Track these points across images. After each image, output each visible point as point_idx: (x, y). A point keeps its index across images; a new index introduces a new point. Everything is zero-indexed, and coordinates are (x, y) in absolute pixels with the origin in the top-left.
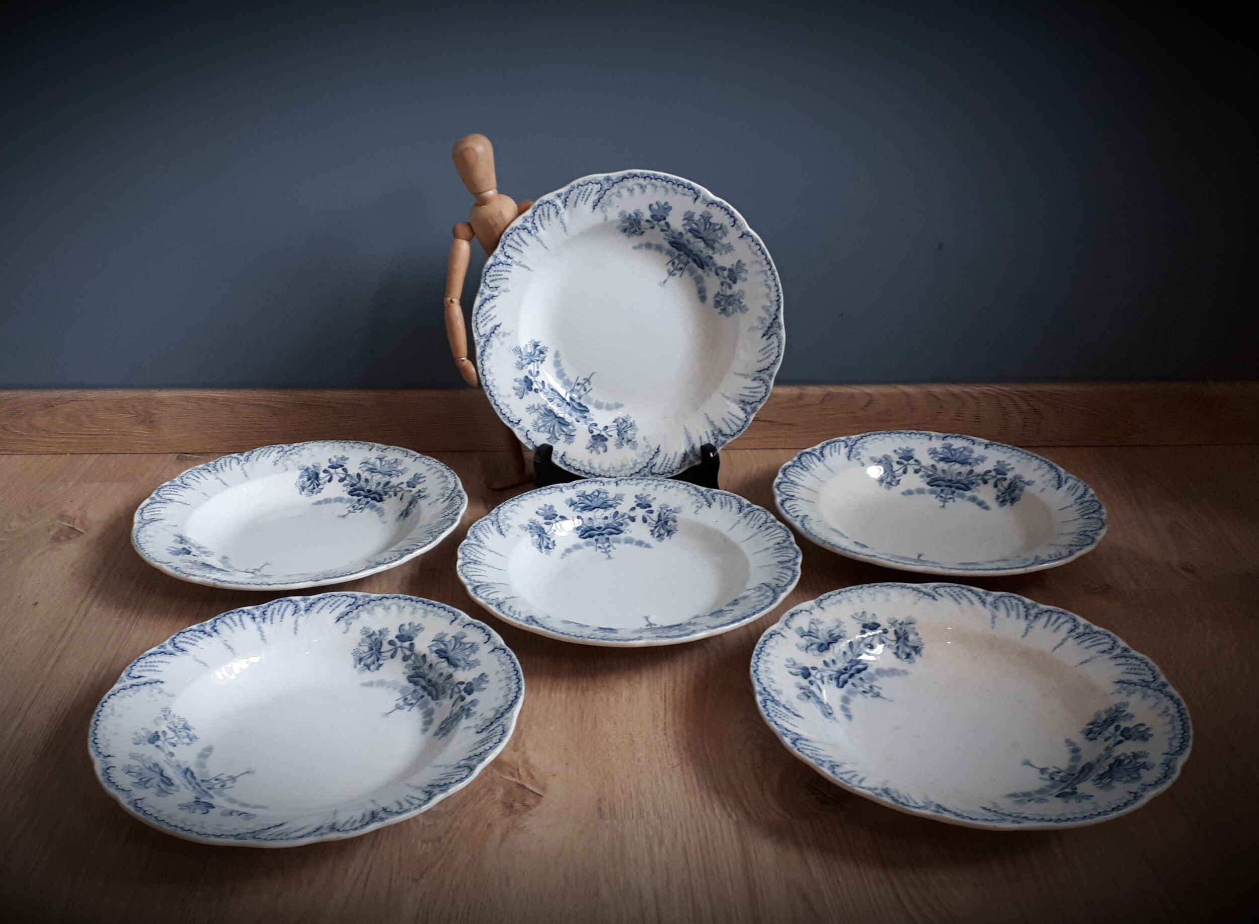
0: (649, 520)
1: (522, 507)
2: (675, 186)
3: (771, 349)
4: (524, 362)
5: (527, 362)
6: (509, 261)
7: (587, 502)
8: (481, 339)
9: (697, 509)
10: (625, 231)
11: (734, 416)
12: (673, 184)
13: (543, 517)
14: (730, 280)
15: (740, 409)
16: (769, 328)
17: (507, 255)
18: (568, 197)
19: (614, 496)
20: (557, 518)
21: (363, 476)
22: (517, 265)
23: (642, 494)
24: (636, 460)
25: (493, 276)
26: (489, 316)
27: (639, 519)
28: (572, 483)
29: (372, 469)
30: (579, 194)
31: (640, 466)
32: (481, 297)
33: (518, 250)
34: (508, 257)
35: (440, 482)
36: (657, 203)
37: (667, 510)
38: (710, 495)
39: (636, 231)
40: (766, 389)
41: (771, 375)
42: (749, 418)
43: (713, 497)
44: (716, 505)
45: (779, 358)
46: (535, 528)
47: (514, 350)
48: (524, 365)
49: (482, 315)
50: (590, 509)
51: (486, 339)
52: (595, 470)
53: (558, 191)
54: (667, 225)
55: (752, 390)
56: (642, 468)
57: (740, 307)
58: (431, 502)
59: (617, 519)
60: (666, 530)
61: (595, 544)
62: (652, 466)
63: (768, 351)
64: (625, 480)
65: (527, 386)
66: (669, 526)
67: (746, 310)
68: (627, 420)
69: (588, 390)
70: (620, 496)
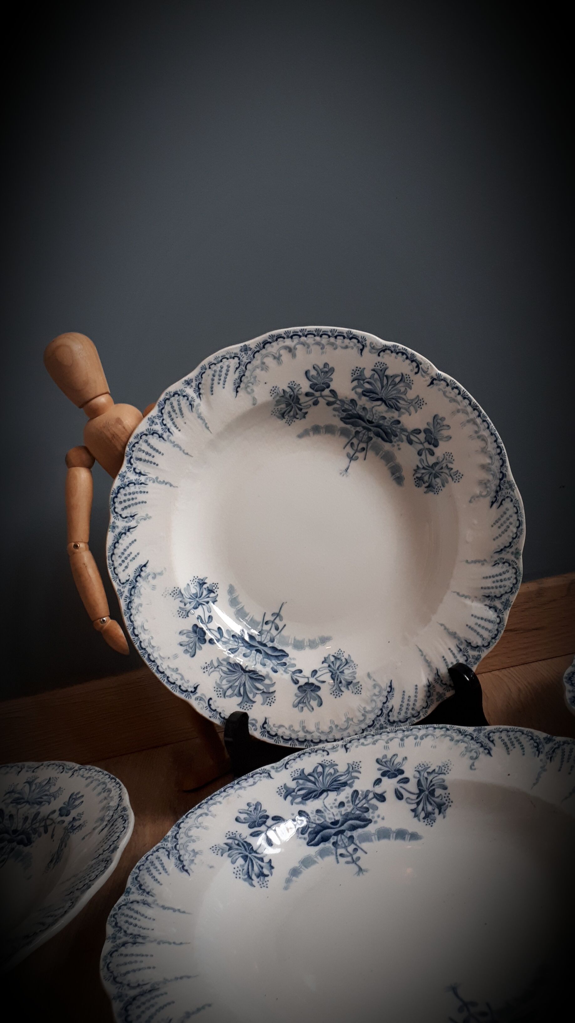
0: (406, 795)
1: (214, 816)
2: (332, 340)
3: (508, 519)
4: (189, 607)
5: (192, 606)
6: (142, 479)
7: (310, 785)
8: (124, 587)
9: (471, 761)
10: (283, 416)
11: (482, 619)
12: (329, 337)
13: (247, 825)
14: (430, 443)
15: (487, 608)
16: (497, 492)
17: (137, 471)
18: (200, 383)
19: (346, 768)
20: (269, 822)
21: (7, 812)
22: (154, 482)
23: (385, 756)
24: (364, 708)
25: (125, 501)
26: (129, 555)
27: (390, 796)
28: (282, 760)
29: (18, 799)
30: (214, 376)
31: (372, 716)
32: (113, 532)
33: (151, 462)
34: (140, 473)
35: (101, 802)
36: (314, 368)
37: (428, 773)
38: (484, 737)
39: (297, 414)
40: (516, 573)
41: (516, 554)
42: (502, 618)
43: (489, 738)
44: (498, 750)
45: (520, 528)
46: (237, 847)
47: (172, 594)
48: (189, 611)
49: (119, 556)
50: (315, 796)
51: (131, 587)
52: (312, 736)
53: (186, 378)
54: (333, 395)
55: (495, 579)
56: (375, 719)
57: (451, 476)
58: (87, 835)
59: (358, 804)
60: (435, 804)
61: (335, 853)
62: (389, 713)
63: (505, 522)
64: (357, 740)
65: (199, 638)
66: (438, 797)
67: (460, 478)
68: (339, 657)
69: (280, 628)
70: (354, 766)
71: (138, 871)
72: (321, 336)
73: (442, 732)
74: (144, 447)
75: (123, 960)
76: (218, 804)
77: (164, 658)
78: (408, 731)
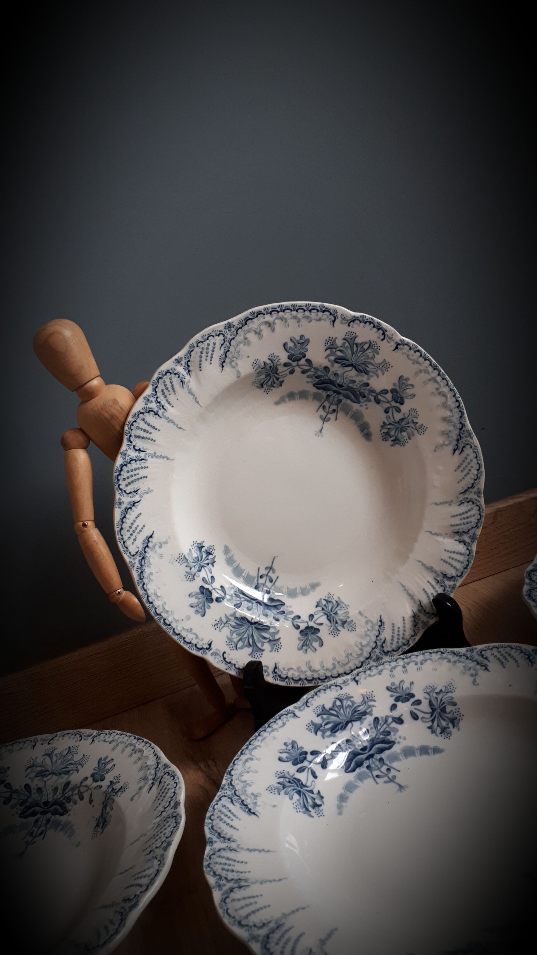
0: (420, 715)
1: (258, 759)
2: (307, 313)
3: (469, 464)
4: (194, 570)
5: (197, 569)
6: (142, 455)
8: (135, 559)
9: (472, 678)
10: (262, 386)
11: (454, 552)
12: (304, 311)
13: (290, 763)
14: (396, 402)
15: (457, 542)
16: (458, 440)
17: (137, 448)
18: (189, 361)
19: (361, 698)
20: (309, 757)
21: (33, 786)
22: (152, 457)
23: (393, 684)
24: (361, 643)
25: (128, 478)
26: (136, 528)
27: (407, 718)
28: (301, 700)
29: (42, 772)
30: (202, 353)
31: (369, 649)
32: (120, 508)
33: (149, 439)
34: (140, 450)
35: (135, 762)
36: (291, 340)
37: (437, 693)
38: (477, 656)
39: (274, 383)
40: (479, 510)
41: (478, 493)
42: (471, 550)
43: (482, 656)
44: (493, 665)
45: (480, 470)
46: (289, 784)
47: (178, 560)
48: (195, 574)
49: (128, 530)
50: (342, 727)
51: (141, 558)
52: (319, 674)
53: (176, 357)
54: (309, 363)
55: (463, 516)
56: (371, 651)
57: (416, 429)
58: (134, 796)
59: (380, 729)
60: (448, 720)
61: (370, 774)
62: (382, 644)
63: (467, 466)
64: (363, 673)
65: (206, 598)
66: (449, 713)
67: (424, 430)
68: (330, 600)
69: (274, 580)
70: (368, 696)
71: (210, 821)
72: (297, 311)
73: (439, 655)
74: (142, 425)
75: (238, 905)
76: (258, 748)
77: (178, 621)
78: (407, 658)
